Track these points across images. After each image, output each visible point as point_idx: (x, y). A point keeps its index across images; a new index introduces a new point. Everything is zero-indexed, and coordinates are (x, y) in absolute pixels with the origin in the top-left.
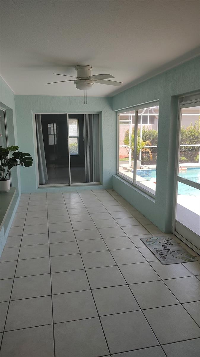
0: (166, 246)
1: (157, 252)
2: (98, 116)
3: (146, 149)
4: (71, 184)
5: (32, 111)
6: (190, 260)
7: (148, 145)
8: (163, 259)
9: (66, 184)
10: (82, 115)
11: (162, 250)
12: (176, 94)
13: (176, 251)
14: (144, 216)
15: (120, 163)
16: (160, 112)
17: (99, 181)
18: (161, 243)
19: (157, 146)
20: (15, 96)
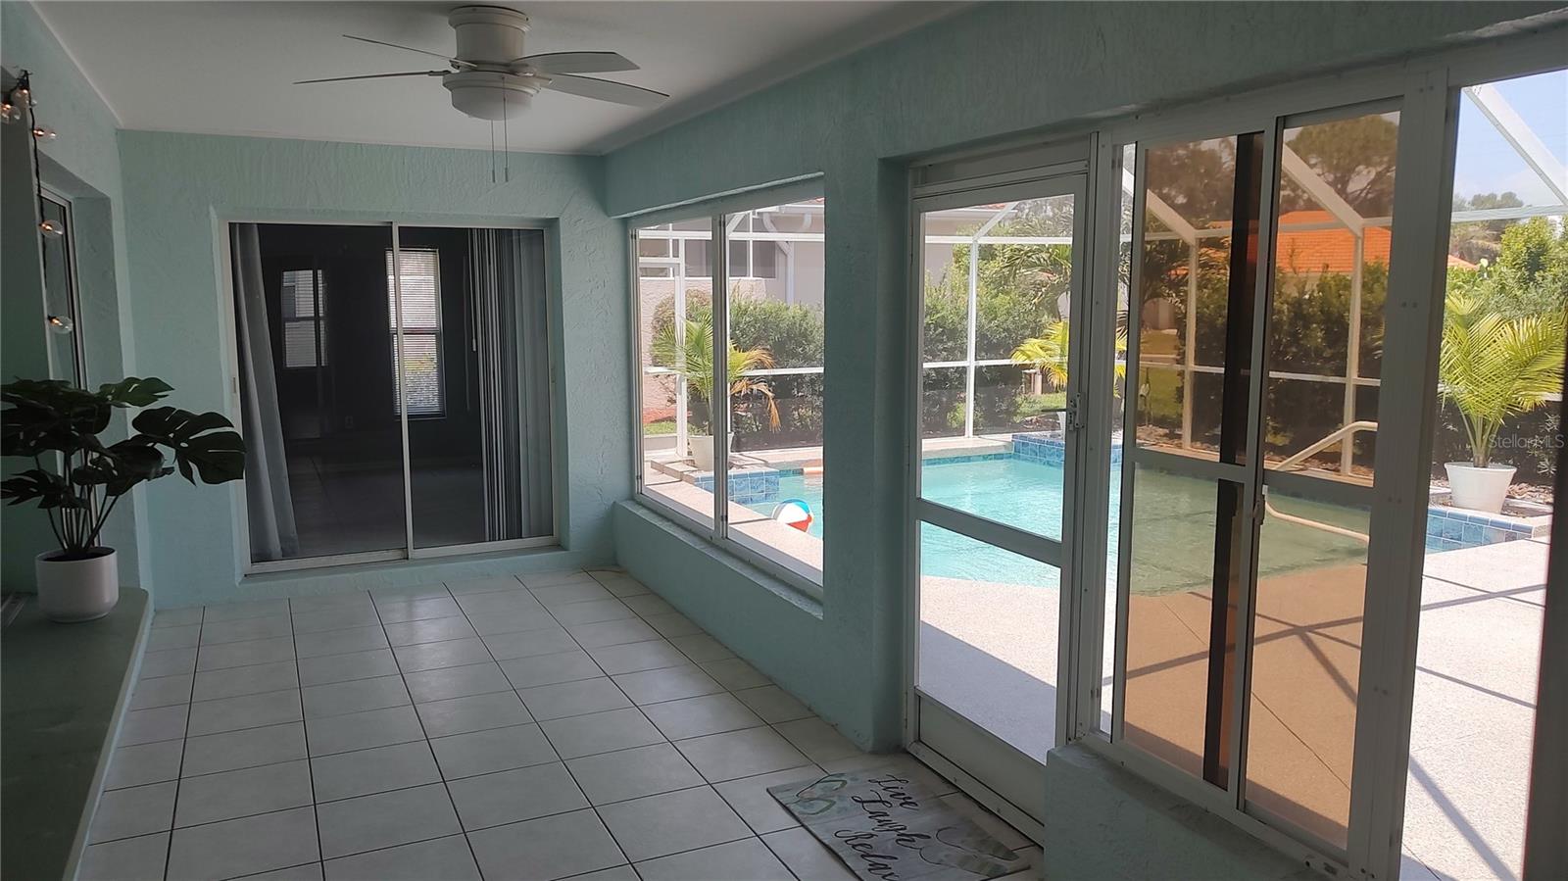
0: (886, 814)
1: (854, 846)
2: (541, 236)
3: (753, 383)
4: (413, 553)
5: (211, 208)
6: (999, 867)
7: (761, 365)
8: (884, 877)
9: (391, 553)
10: (463, 234)
11: (872, 836)
12: (898, 153)
13: (933, 835)
14: (770, 681)
15: (645, 444)
16: (832, 225)
17: (549, 530)
18: (863, 802)
19: (821, 370)
20: (122, 135)
